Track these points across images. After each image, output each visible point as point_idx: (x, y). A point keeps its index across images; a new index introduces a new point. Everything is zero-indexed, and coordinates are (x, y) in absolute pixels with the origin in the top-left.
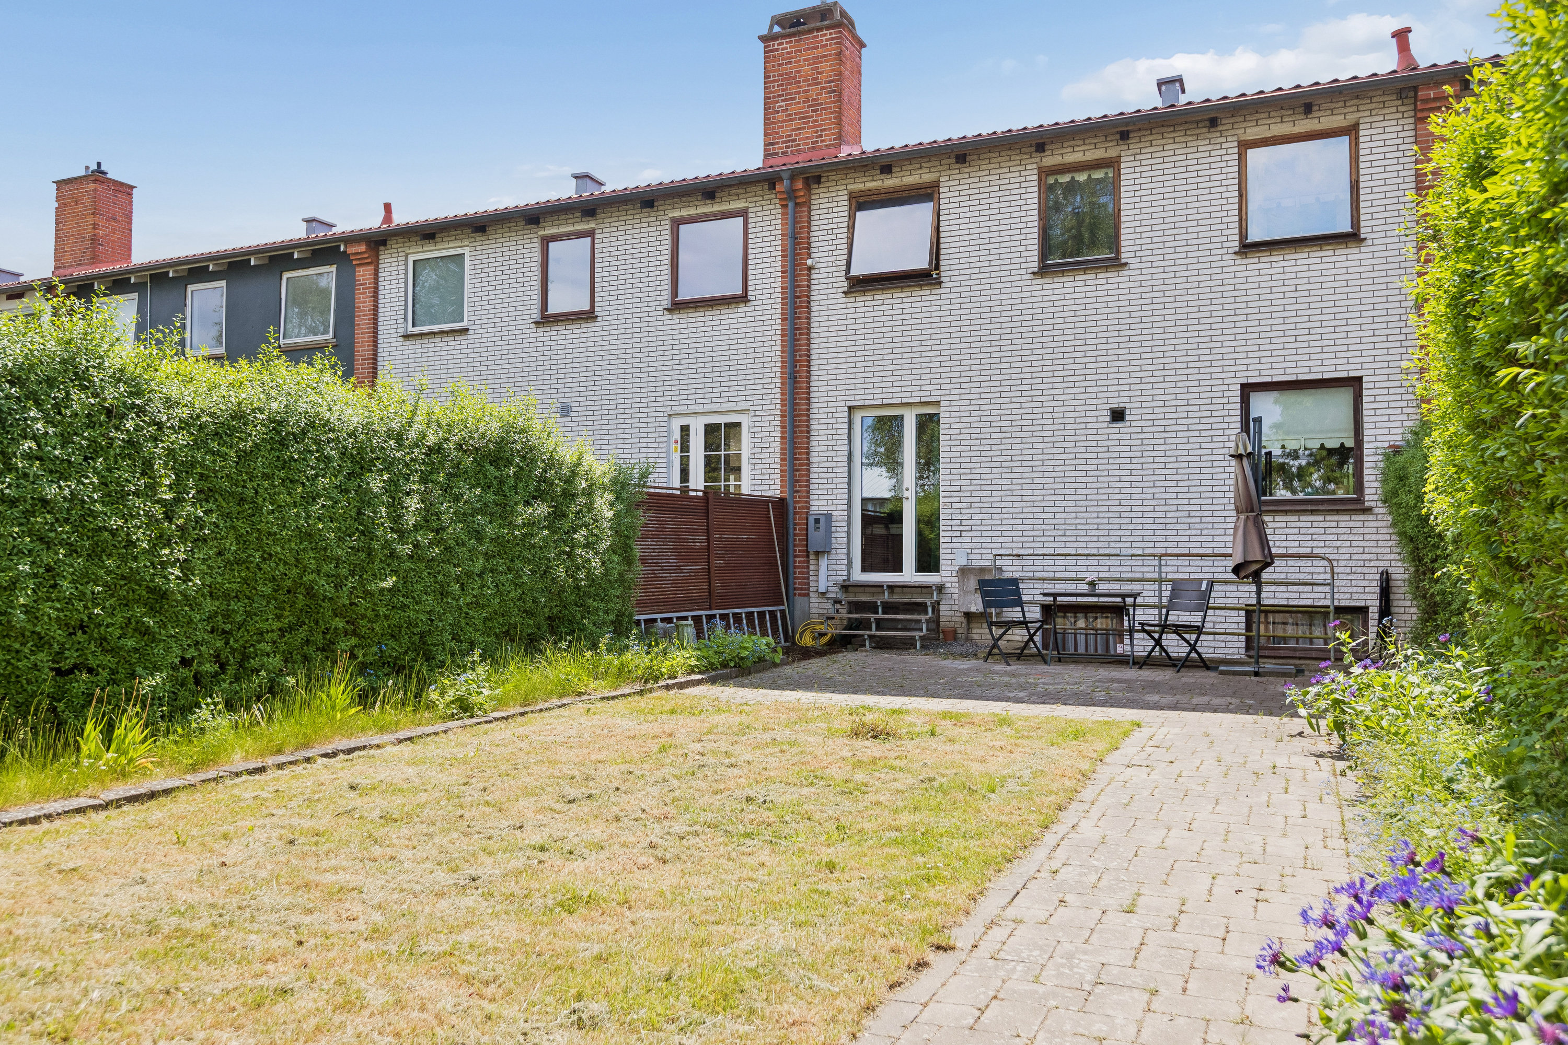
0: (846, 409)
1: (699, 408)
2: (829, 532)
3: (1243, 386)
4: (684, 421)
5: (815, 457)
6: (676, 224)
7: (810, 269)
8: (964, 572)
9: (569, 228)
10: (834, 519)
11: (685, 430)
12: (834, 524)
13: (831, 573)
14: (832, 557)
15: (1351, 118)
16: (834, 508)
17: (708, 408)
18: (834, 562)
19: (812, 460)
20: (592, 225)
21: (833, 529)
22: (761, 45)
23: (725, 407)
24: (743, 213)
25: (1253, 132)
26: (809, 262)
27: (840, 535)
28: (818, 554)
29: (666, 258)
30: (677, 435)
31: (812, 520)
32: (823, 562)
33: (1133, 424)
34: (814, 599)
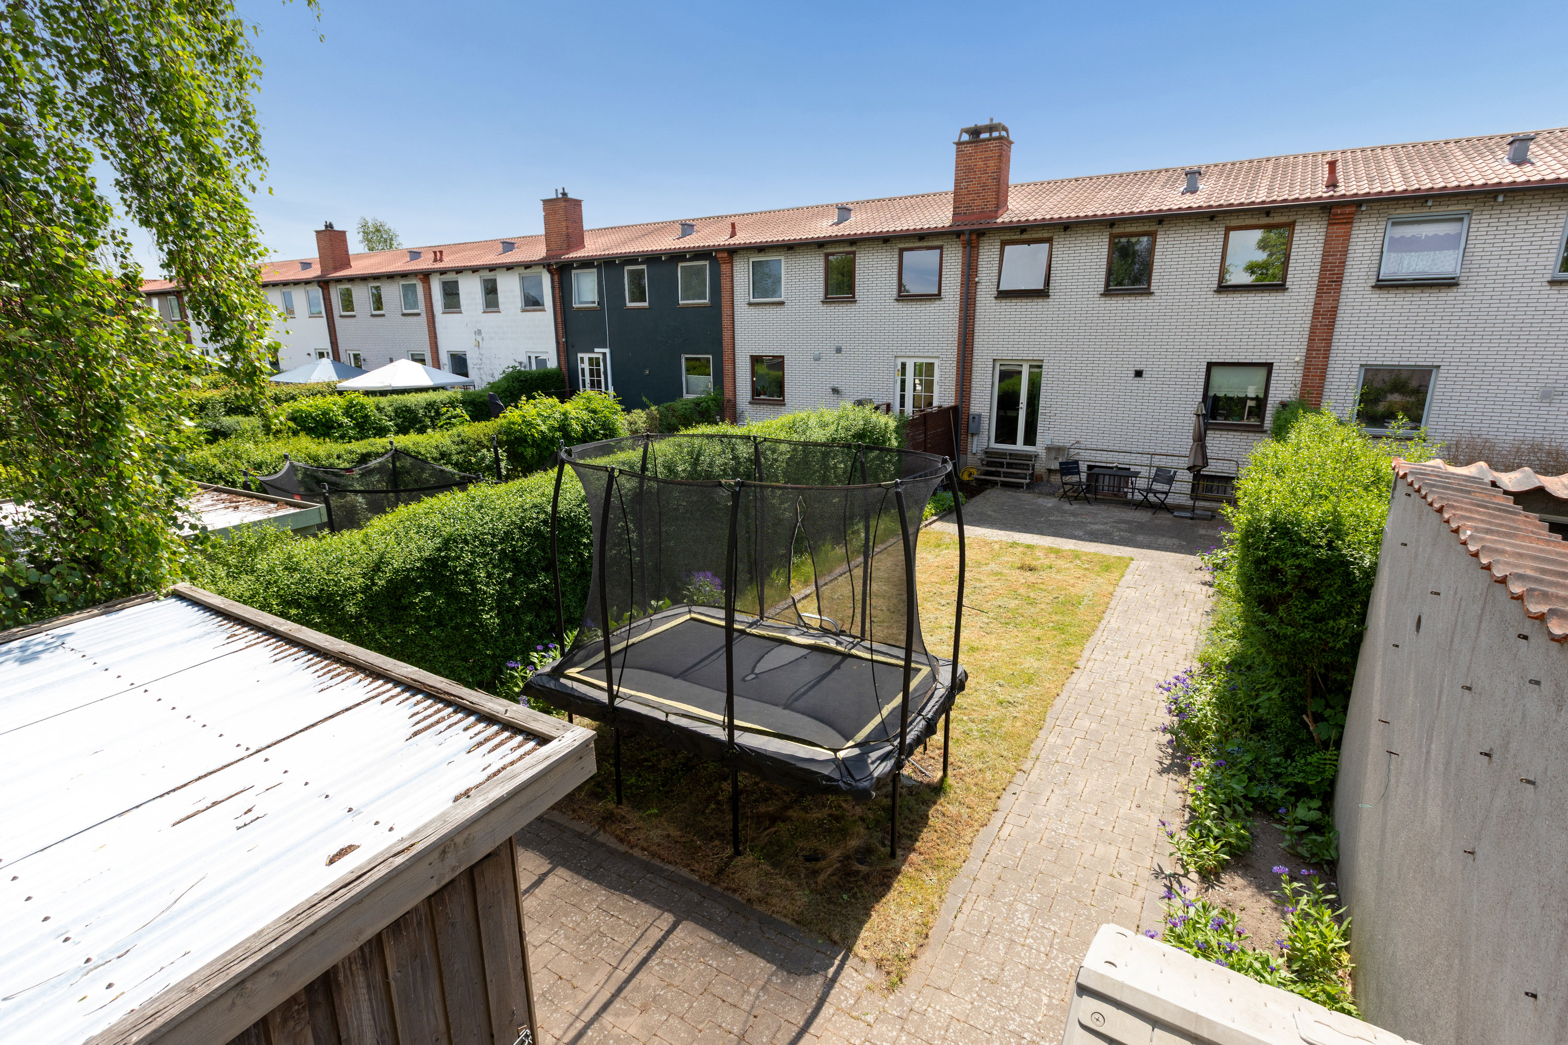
0: (992, 360)
1: (912, 354)
2: (979, 423)
3: (1208, 363)
4: (903, 360)
5: (974, 384)
6: (901, 251)
7: (977, 283)
8: (1049, 449)
9: (841, 250)
10: (983, 417)
11: (904, 365)
12: (982, 419)
13: (979, 444)
14: (980, 436)
15: (1292, 219)
16: (983, 412)
17: (917, 354)
18: (981, 439)
19: (972, 385)
20: (854, 249)
21: (982, 422)
22: (955, 146)
23: (926, 354)
24: (941, 248)
25: (1234, 223)
26: (977, 279)
27: (985, 425)
28: (973, 435)
29: (895, 271)
30: (899, 367)
31: (971, 417)
32: (975, 438)
33: (1146, 379)
34: (970, 456)
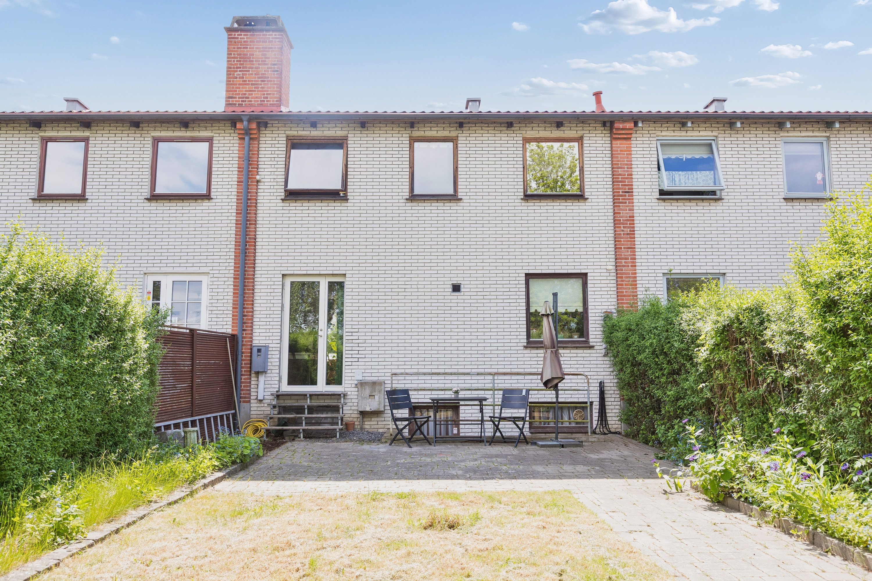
0: (281, 276)
1: (170, 270)
2: (266, 358)
3: (526, 275)
4: (157, 278)
5: (257, 307)
6: (156, 141)
7: (258, 181)
8: (361, 384)
9: (67, 134)
10: (270, 349)
11: (157, 286)
12: (270, 353)
13: (267, 386)
14: (267, 375)
15: (580, 133)
16: (270, 342)
17: (176, 270)
18: (269, 379)
19: (255, 309)
20: (87, 134)
21: (269, 356)
23: (190, 270)
24: (210, 140)
25: (530, 134)
26: (258, 177)
27: (273, 360)
28: (258, 373)
29: (148, 163)
30: (151, 288)
31: (255, 350)
32: (262, 378)
33: (466, 294)
34: (254, 404)
